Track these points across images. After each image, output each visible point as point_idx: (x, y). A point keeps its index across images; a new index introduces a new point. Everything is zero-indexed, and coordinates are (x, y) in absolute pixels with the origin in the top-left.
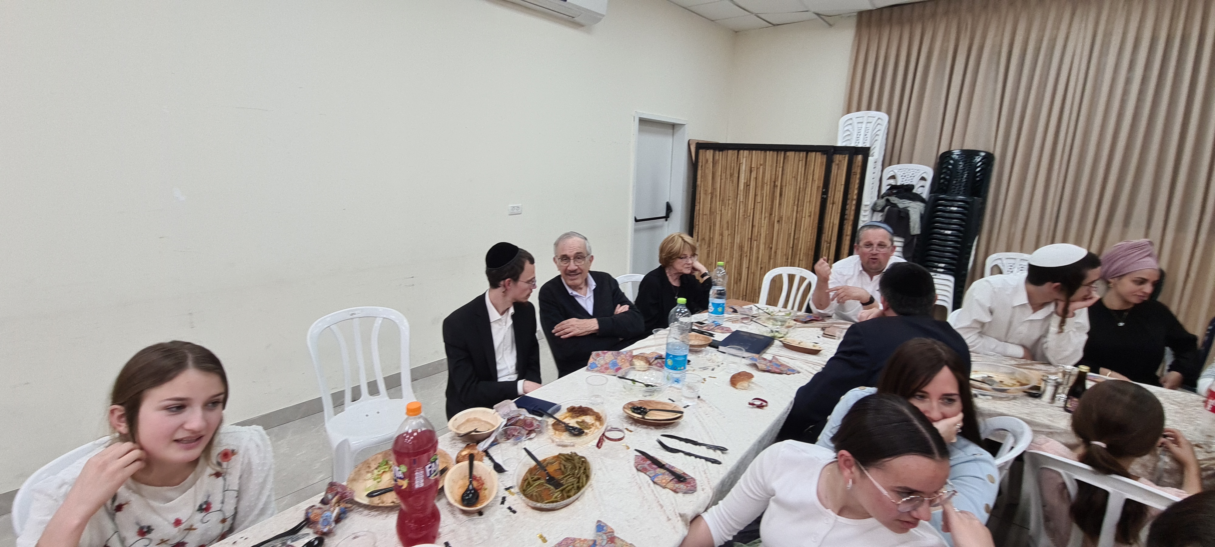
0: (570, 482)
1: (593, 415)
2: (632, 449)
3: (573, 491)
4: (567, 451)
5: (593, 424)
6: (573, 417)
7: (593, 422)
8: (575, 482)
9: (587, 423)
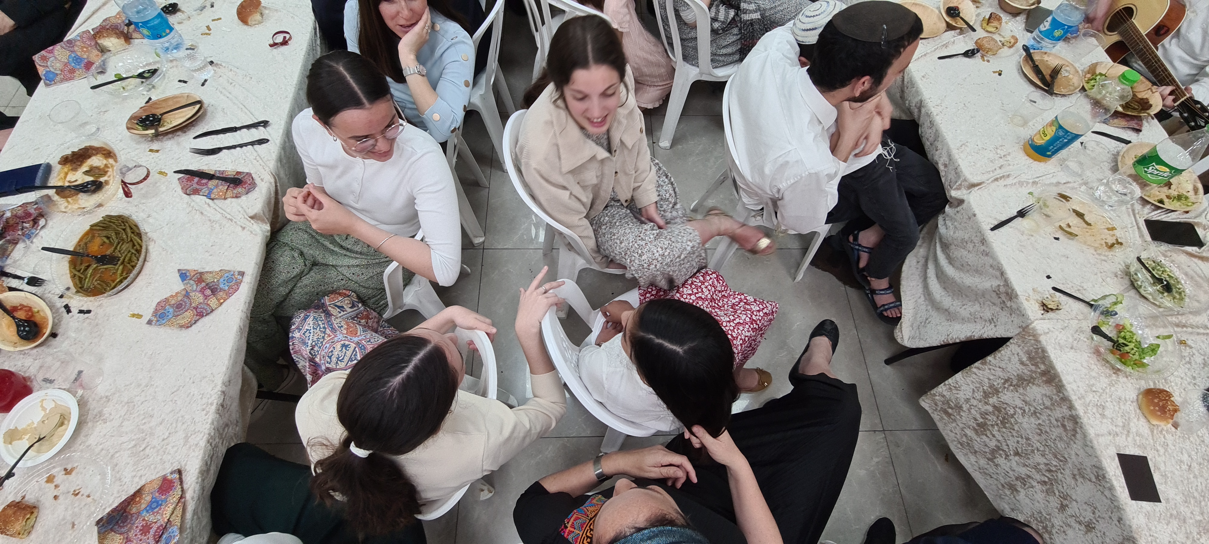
0: (126, 250)
1: (97, 154)
2: (170, 173)
3: (134, 258)
4: (98, 217)
5: (106, 166)
6: (75, 169)
7: (105, 162)
8: (131, 247)
9: (97, 168)
